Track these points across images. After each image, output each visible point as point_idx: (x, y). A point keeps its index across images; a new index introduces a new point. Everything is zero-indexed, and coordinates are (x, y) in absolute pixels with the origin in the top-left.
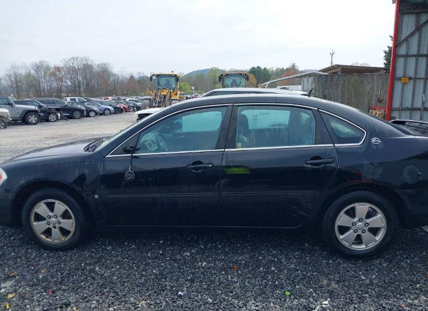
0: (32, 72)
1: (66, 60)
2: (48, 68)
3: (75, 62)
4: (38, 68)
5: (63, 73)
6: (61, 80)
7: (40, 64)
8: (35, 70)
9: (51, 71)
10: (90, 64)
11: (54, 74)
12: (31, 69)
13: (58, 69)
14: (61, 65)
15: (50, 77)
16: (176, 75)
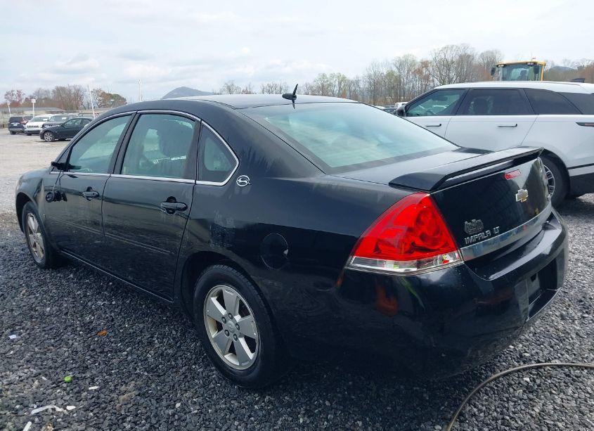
0: (395, 69)
1: (437, 51)
2: (413, 63)
3: (449, 52)
4: (401, 65)
5: (431, 69)
6: (427, 78)
7: (404, 59)
8: (397, 67)
9: (416, 67)
10: (469, 52)
11: (419, 72)
12: (393, 66)
13: (425, 64)
14: (430, 58)
15: (415, 75)
16: (535, 63)
